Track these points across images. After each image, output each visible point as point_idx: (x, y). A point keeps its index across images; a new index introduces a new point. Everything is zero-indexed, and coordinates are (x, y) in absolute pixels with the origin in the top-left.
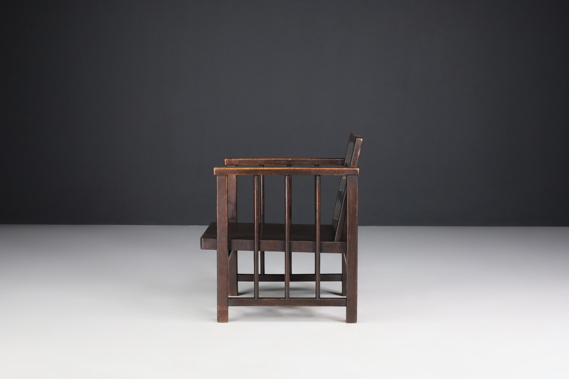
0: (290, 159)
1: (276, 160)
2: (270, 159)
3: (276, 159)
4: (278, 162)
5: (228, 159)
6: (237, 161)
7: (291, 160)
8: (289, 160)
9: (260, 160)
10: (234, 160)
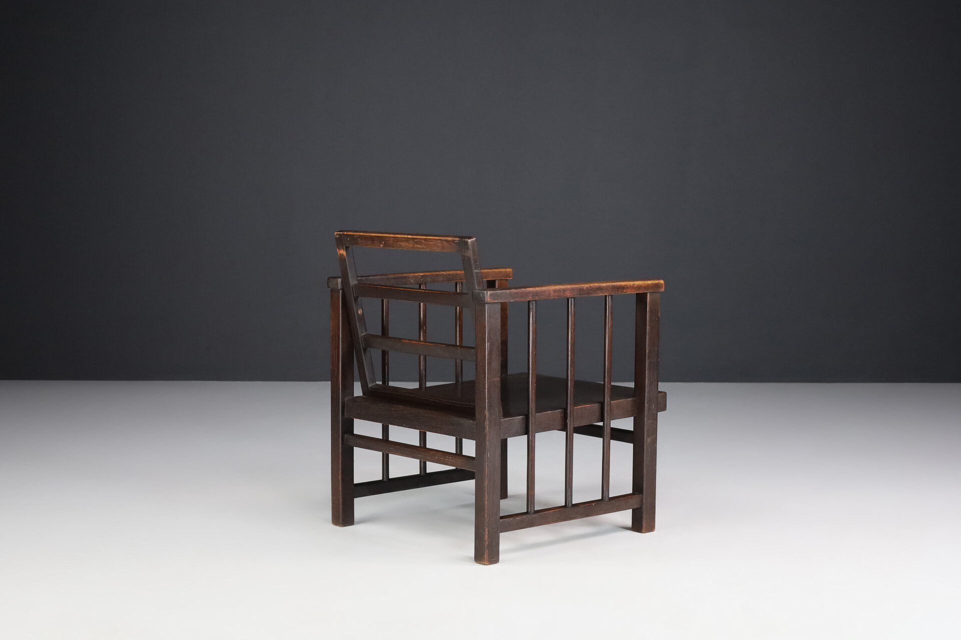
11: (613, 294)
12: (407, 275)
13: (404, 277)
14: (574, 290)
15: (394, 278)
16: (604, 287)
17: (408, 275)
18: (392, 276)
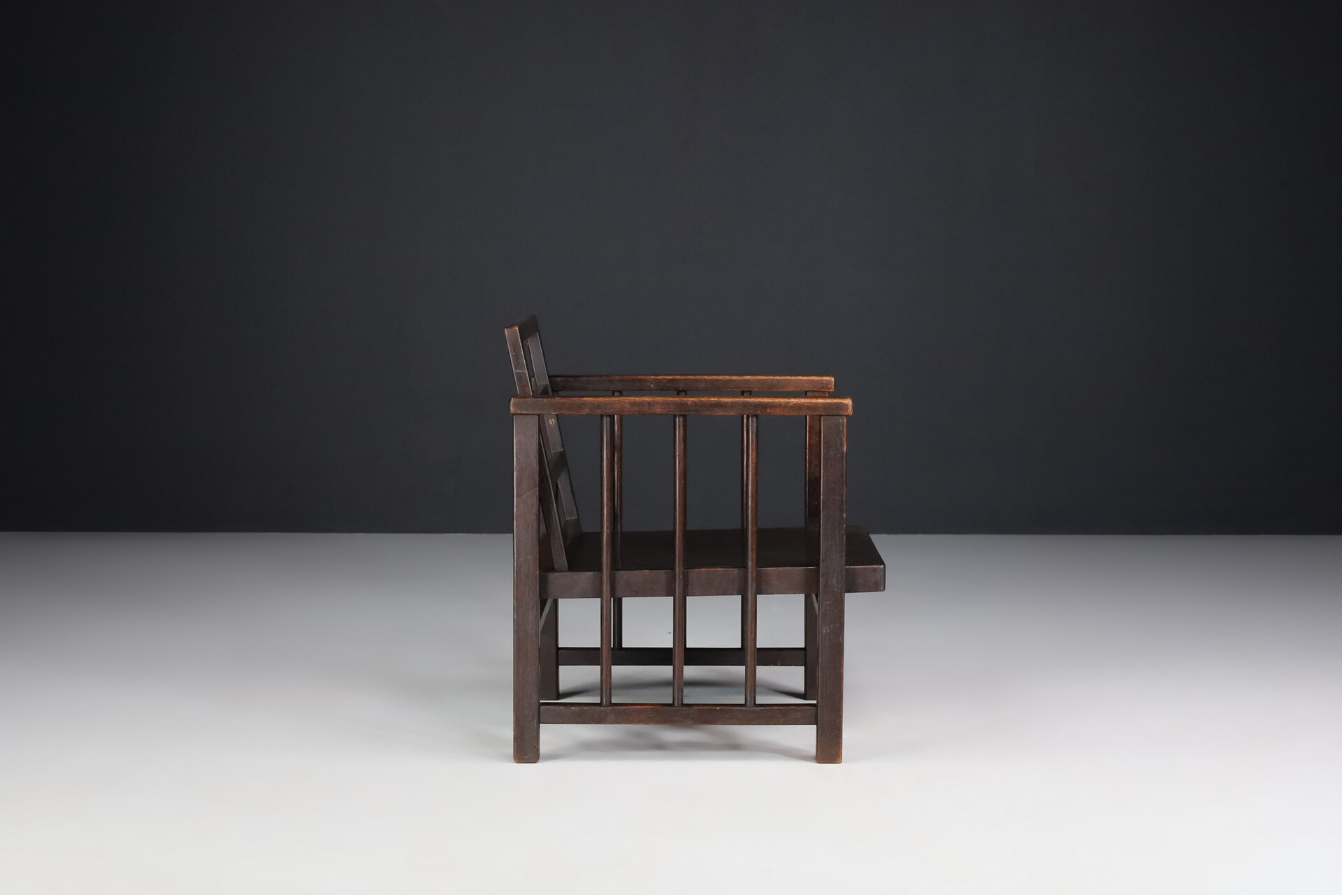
11: (759, 412)
12: (643, 377)
13: (639, 380)
14: (668, 404)
15: (620, 381)
16: (728, 402)
17: (646, 377)
18: (618, 378)
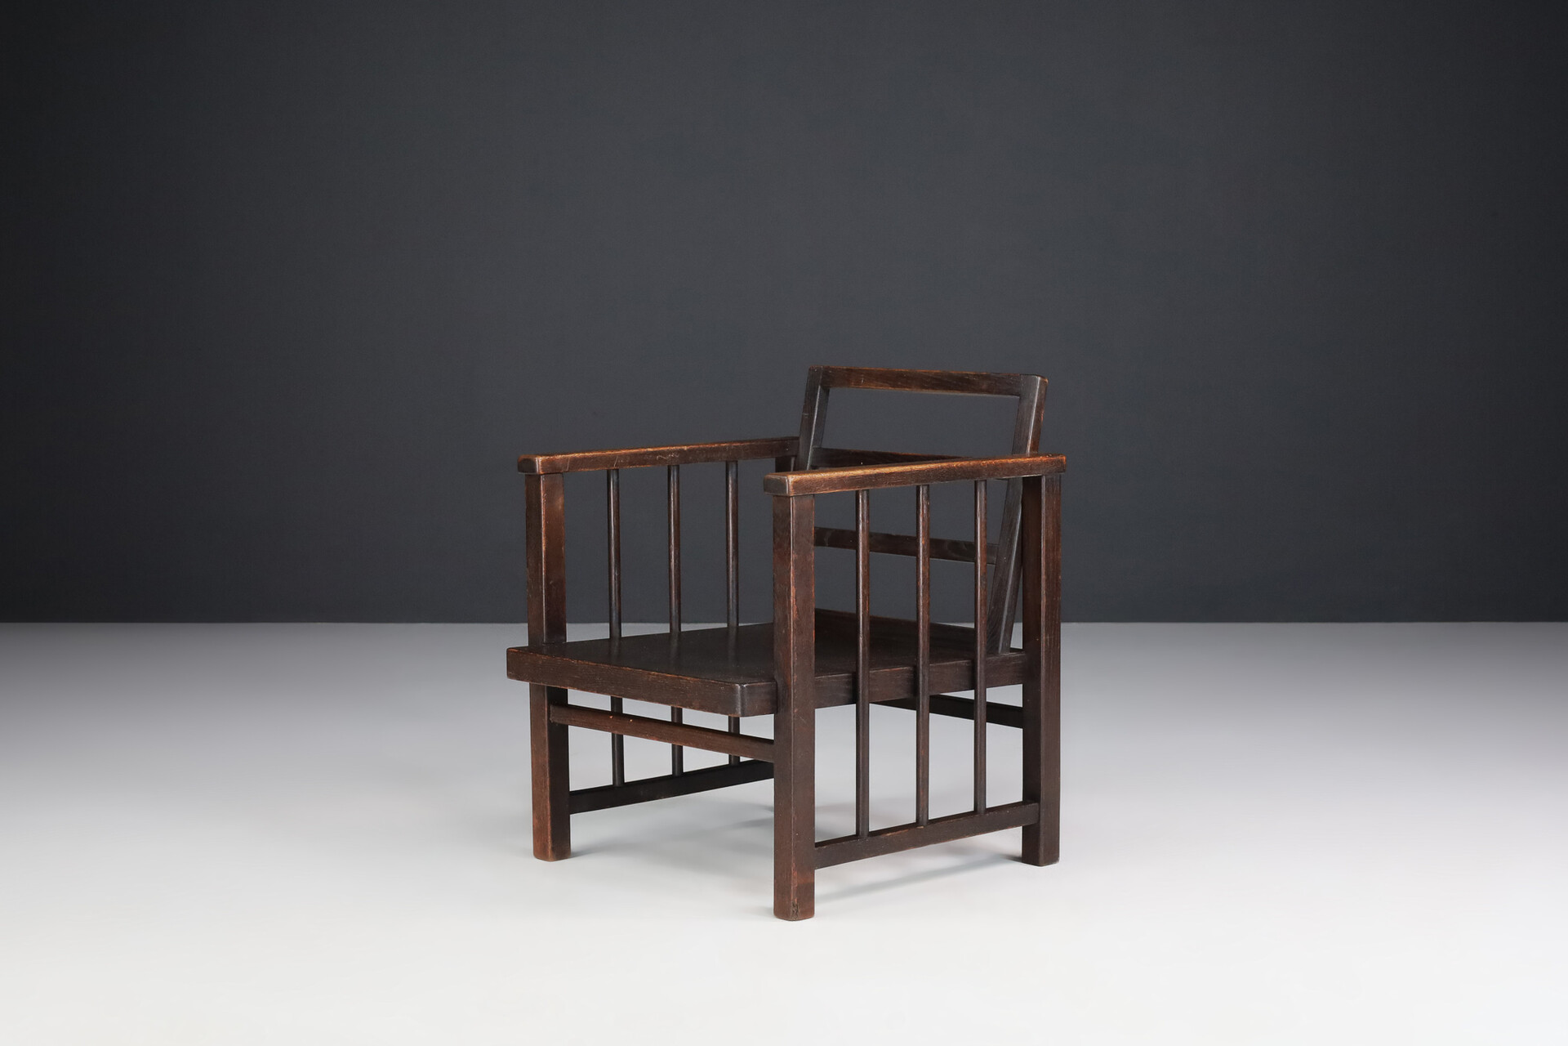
0: (685, 448)
1: (656, 451)
2: (643, 450)
3: (656, 449)
4: (660, 459)
5: (547, 458)
6: (567, 459)
7: (688, 450)
8: (683, 450)
9: (621, 456)
10: (561, 459)
